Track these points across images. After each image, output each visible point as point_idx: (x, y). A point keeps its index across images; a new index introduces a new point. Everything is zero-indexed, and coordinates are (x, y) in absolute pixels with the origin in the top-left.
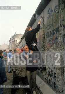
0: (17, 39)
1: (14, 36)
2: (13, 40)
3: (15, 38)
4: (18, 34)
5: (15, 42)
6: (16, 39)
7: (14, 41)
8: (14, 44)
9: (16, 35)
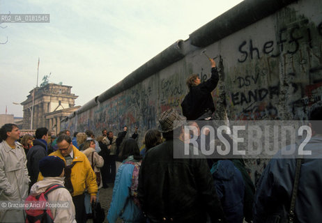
0: (49, 98)
1: (42, 89)
2: (37, 103)
3: (43, 95)
4: (55, 85)
5: (42, 107)
6: (47, 99)
7: (42, 104)
8: (39, 115)
9: (48, 85)
